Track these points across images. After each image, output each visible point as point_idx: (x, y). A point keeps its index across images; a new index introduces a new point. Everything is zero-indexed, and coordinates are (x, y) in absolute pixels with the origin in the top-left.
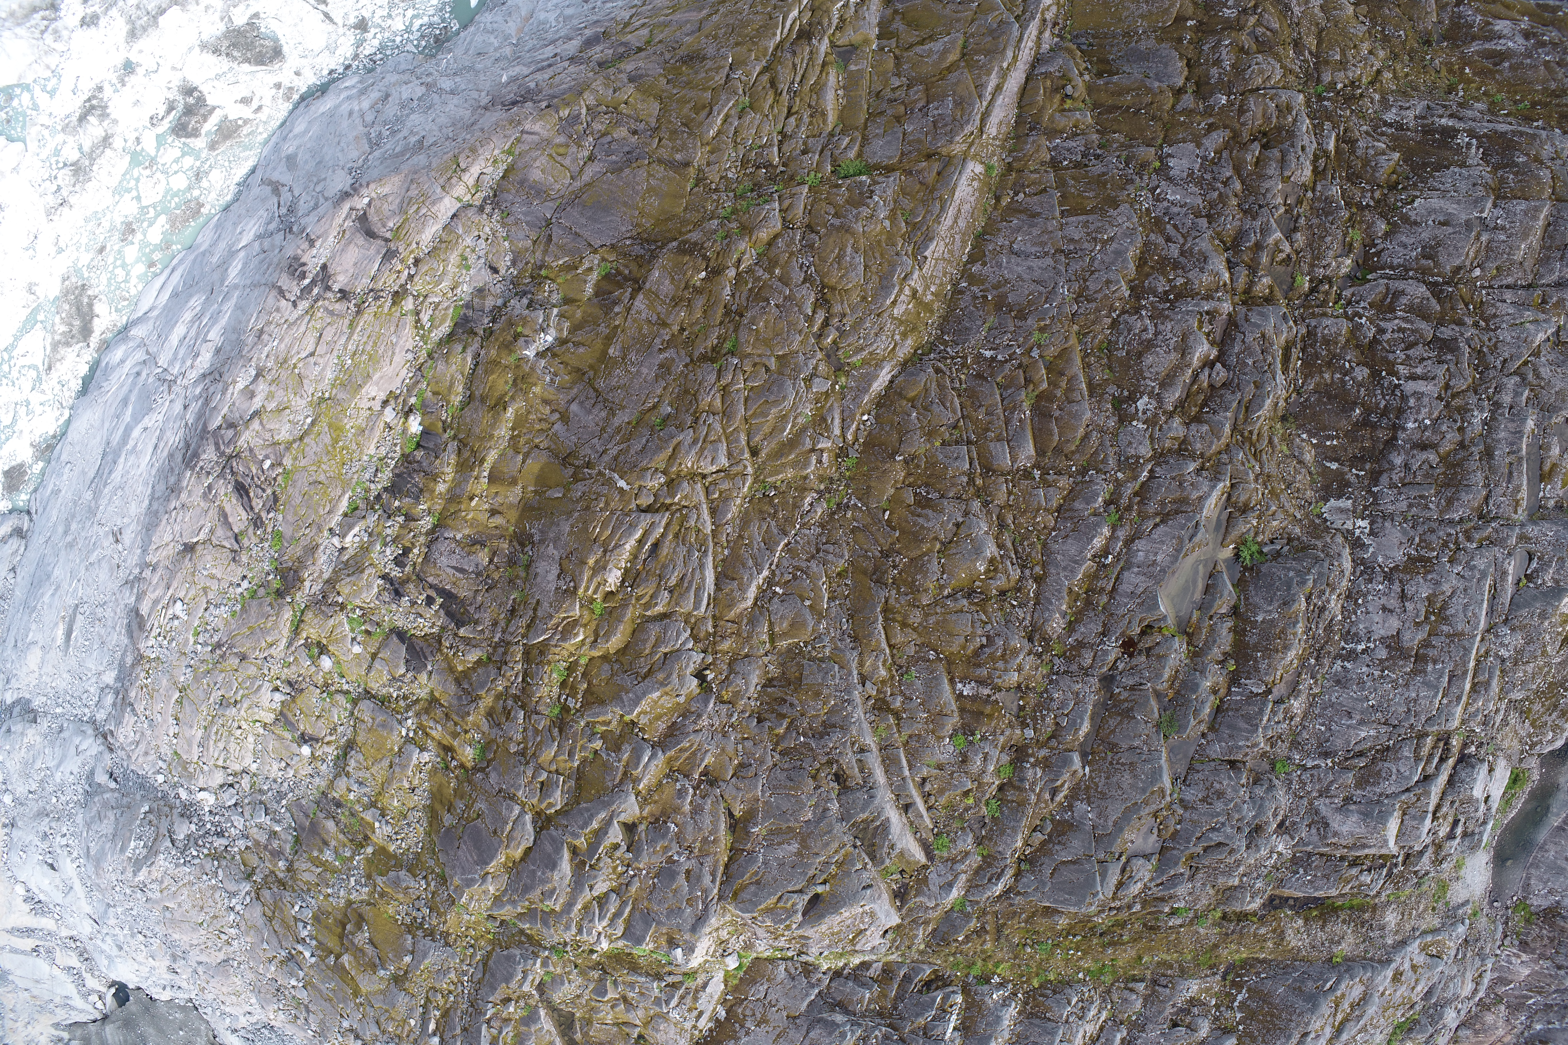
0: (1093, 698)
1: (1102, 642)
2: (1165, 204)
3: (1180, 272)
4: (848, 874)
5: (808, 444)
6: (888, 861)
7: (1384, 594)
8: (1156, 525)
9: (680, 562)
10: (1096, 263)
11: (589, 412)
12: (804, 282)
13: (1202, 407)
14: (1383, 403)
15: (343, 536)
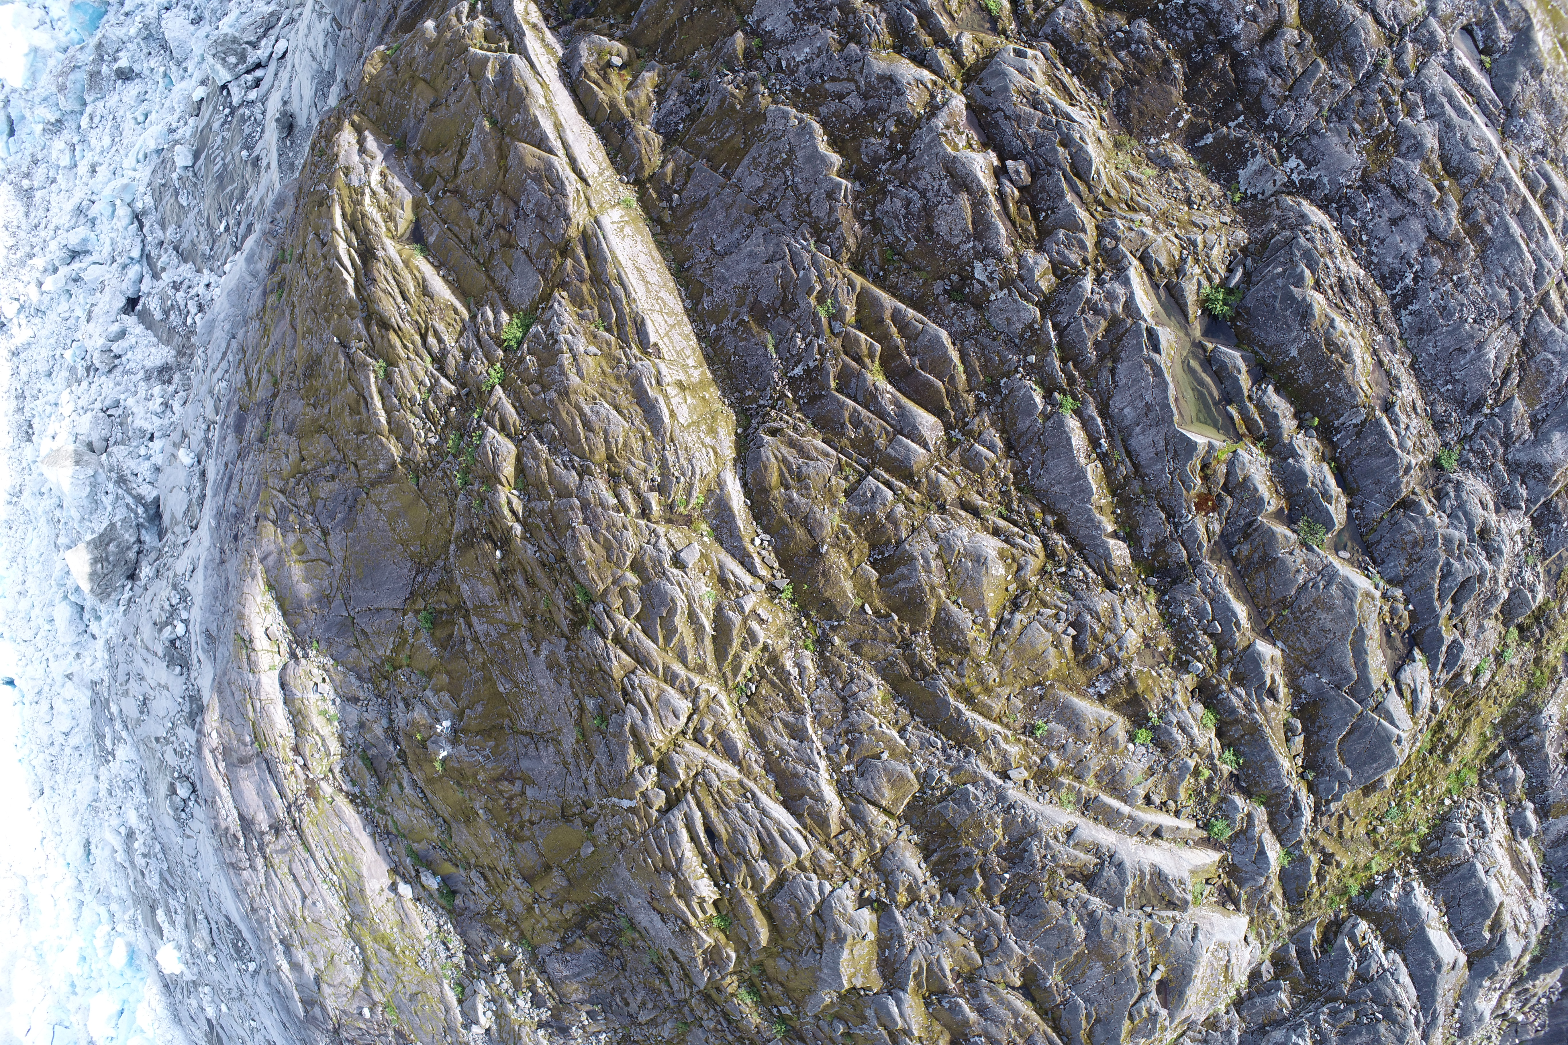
0: (1221, 581)
1: (1176, 526)
2: (802, 68)
3: (881, 116)
4: (1168, 942)
5: (736, 618)
6: (1189, 898)
7: (1380, 208)
8: (1113, 371)
9: (744, 827)
10: (801, 187)
11: (540, 758)
12: (581, 479)
13: (1035, 217)
14: (1190, 34)
15: (477, 1022)
